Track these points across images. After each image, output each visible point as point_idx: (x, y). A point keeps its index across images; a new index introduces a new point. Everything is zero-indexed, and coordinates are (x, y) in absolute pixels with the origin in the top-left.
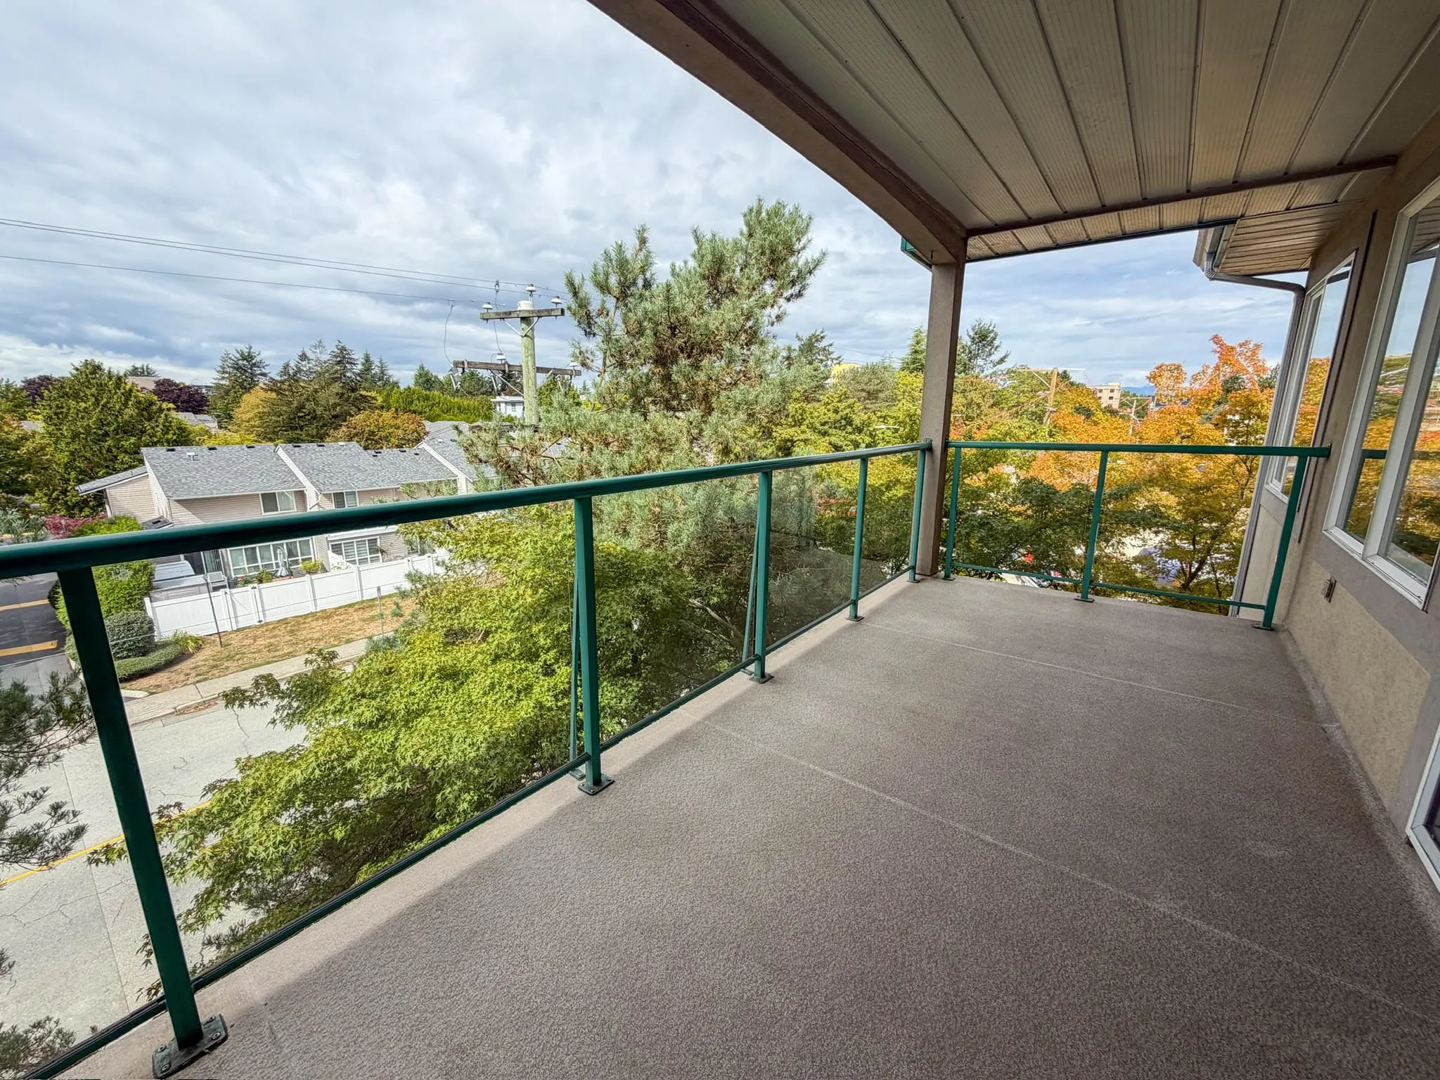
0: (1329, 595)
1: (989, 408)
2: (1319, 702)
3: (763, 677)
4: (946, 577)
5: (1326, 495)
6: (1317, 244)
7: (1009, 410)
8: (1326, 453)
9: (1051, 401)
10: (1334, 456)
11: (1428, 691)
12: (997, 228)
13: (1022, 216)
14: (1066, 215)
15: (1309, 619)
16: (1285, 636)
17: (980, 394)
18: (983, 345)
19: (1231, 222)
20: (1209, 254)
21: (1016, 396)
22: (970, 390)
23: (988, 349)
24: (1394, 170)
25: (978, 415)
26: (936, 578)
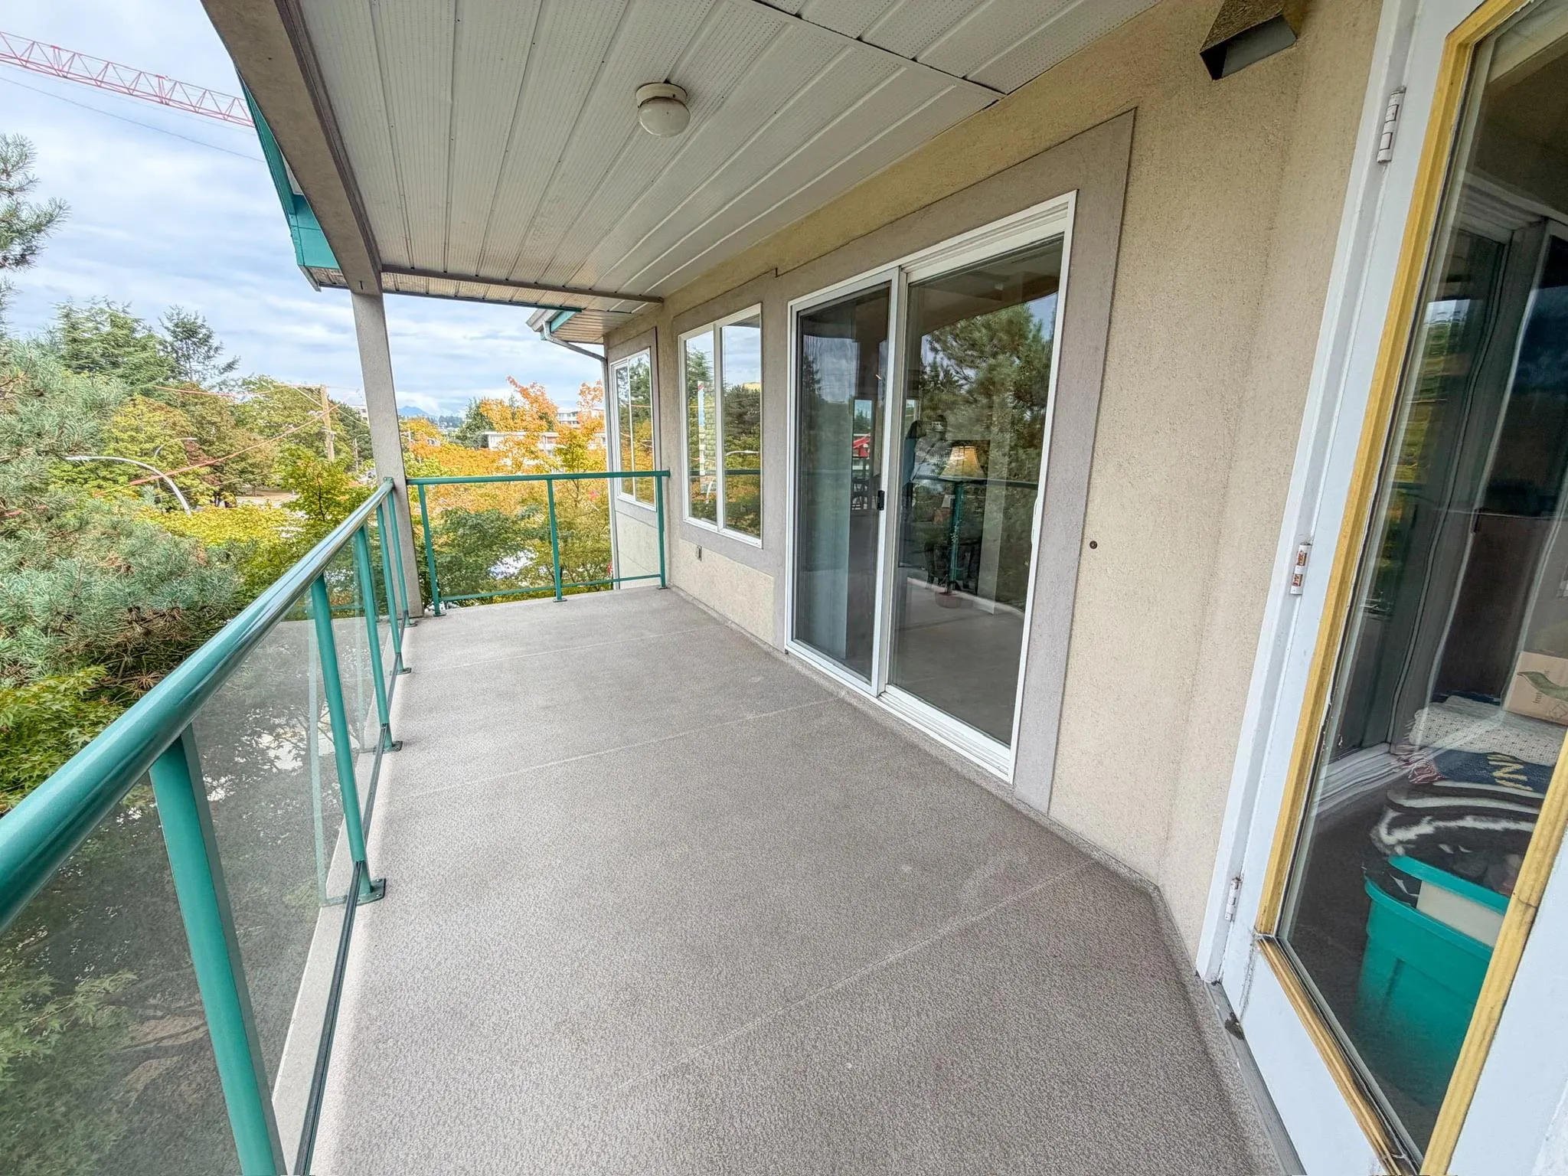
0: (700, 557)
1: (233, 428)
2: (715, 615)
3: (393, 745)
4: (438, 614)
5: (674, 499)
6: (608, 331)
7: (261, 432)
8: (668, 474)
9: (328, 422)
10: (674, 475)
11: (775, 584)
12: (413, 271)
13: (440, 268)
14: (477, 279)
15: (688, 574)
16: (674, 589)
17: (213, 409)
18: (194, 343)
19: (578, 310)
20: (547, 322)
21: (265, 413)
22: (196, 404)
23: (204, 349)
24: (663, 307)
25: (218, 438)
26: (428, 617)
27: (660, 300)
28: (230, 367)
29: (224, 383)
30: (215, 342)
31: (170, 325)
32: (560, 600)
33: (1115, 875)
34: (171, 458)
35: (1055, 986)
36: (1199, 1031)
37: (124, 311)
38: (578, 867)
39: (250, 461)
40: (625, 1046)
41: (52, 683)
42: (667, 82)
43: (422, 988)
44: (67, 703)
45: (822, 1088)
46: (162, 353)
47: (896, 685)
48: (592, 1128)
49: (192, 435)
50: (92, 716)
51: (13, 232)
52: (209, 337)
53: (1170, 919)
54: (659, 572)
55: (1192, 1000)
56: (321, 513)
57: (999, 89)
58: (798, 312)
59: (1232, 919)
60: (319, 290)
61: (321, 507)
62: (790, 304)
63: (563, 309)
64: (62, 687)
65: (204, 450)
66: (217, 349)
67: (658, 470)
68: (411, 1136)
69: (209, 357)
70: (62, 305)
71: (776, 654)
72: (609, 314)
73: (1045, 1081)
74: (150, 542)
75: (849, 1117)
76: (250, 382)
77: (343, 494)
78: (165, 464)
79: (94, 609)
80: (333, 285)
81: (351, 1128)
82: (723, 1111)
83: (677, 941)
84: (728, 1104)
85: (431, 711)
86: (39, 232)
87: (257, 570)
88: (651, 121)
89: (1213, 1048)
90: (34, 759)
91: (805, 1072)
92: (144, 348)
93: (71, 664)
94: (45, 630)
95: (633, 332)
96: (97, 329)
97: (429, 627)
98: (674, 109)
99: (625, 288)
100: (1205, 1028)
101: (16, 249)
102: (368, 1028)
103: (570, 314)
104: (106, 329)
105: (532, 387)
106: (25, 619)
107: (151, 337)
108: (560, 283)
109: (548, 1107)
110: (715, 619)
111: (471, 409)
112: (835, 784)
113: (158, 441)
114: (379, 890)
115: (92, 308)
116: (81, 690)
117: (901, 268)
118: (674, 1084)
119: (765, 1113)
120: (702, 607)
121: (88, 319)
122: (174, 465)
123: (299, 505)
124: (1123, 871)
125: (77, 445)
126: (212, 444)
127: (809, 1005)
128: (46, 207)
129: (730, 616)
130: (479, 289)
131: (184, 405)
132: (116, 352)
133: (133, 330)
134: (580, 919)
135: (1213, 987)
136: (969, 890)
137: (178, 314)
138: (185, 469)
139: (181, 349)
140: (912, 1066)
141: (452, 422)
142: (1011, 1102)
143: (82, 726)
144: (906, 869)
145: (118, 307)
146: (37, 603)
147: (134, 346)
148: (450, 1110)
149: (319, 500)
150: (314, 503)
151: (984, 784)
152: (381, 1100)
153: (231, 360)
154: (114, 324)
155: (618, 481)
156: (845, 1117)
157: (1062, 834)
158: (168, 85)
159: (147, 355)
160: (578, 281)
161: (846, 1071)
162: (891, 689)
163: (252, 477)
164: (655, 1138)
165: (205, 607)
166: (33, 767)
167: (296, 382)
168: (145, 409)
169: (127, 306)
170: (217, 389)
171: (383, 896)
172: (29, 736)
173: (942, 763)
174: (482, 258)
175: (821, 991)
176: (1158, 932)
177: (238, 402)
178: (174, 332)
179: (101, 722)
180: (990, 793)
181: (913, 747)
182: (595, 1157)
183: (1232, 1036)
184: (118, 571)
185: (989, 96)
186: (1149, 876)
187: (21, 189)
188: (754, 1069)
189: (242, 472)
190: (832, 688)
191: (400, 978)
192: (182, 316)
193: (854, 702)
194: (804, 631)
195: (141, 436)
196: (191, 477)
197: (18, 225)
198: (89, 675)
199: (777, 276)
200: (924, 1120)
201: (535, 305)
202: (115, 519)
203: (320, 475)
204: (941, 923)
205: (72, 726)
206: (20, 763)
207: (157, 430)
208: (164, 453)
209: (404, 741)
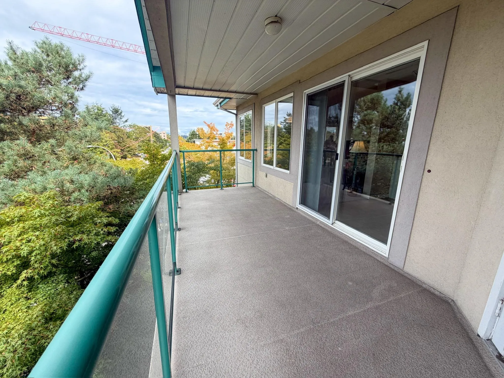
0: (266, 177)
1: (127, 138)
2: (271, 196)
3: (178, 229)
4: (186, 192)
5: (258, 158)
6: (237, 105)
7: (134, 140)
8: (256, 150)
9: (152, 137)
10: (259, 150)
11: (294, 186)
12: (184, 87)
13: (192, 86)
14: (202, 89)
15: (262, 182)
16: (257, 187)
17: (122, 133)
18: (117, 115)
19: (230, 98)
20: (220, 103)
21: (135, 134)
22: (117, 132)
23: (120, 116)
24: (257, 97)
25: (123, 141)
26: (184, 193)
27: (256, 94)
28: (126, 121)
29: (124, 126)
30: (123, 114)
31: (112, 110)
32: (222, 189)
33: (433, 294)
34: (111, 147)
35: (415, 331)
36: (481, 358)
37: (101, 106)
38: (238, 271)
39: (131, 148)
40: (260, 330)
41: (90, 205)
42: (276, 16)
43: (195, 303)
44: (94, 211)
45: (331, 355)
46: (109, 118)
47: (339, 221)
48: (253, 356)
49: (116, 141)
50: (100, 215)
51: (80, 81)
52: (121, 113)
53: (461, 313)
54: (252, 182)
55: (476, 345)
56: (153, 161)
57: (396, 7)
58: (307, 94)
59: (499, 316)
60: (157, 95)
61: (153, 160)
62: (304, 92)
63: (226, 98)
64: (93, 206)
65: (119, 145)
66: (123, 116)
67: (253, 149)
68: (197, 348)
69: (121, 118)
70: (86, 105)
71: (294, 209)
72: (240, 99)
73: (417, 366)
74: (111, 168)
75: (342, 367)
76: (131, 126)
77: (160, 155)
78: (109, 149)
79: (98, 185)
80: (162, 93)
81: (179, 343)
82: (296, 357)
83: (273, 298)
84: (298, 355)
85: (188, 220)
86: (86, 81)
87: (138, 177)
88: (268, 30)
89: (489, 365)
90: (87, 226)
91: (324, 348)
92: (105, 116)
93: (93, 201)
94: (87, 191)
95: (247, 105)
96: (94, 111)
97: (184, 195)
98: (277, 25)
99: (246, 91)
100: (484, 356)
101: (81, 86)
102: (180, 313)
103: (227, 100)
104: (96, 111)
105: (211, 124)
106: (82, 187)
107: (107, 113)
108: (226, 89)
109: (238, 346)
110: (271, 197)
111: (190, 133)
112: (320, 252)
113: (108, 142)
114: (179, 272)
115: (93, 105)
116: (97, 207)
117: (349, 76)
118: (278, 345)
119: (312, 361)
120: (266, 193)
121: (92, 108)
122: (111, 149)
123: (148, 159)
124: (437, 293)
125: (95, 140)
126: (121, 143)
127: (322, 326)
128: (88, 74)
129: (277, 196)
130: (202, 92)
131: (114, 132)
132: (98, 117)
133: (102, 111)
134: (240, 287)
135: (487, 341)
136: (376, 293)
137: (114, 106)
138: (114, 150)
139: (114, 116)
140: (363, 353)
141: (185, 137)
142: (405, 372)
143: (98, 218)
144: (350, 283)
145: (99, 105)
146: (86, 183)
147: (103, 116)
148: (207, 342)
149: (153, 157)
150: (152, 158)
151: (375, 257)
152: (187, 336)
153: (126, 119)
154: (98, 110)
155: (239, 152)
156: (341, 367)
157: (410, 277)
158: (114, 42)
159: (106, 118)
160: (233, 88)
161: (339, 350)
162: (337, 222)
163: (131, 152)
164: (274, 363)
165: (125, 187)
166: (87, 228)
167: (143, 125)
168: (105, 133)
169: (101, 104)
170: (123, 128)
171: (180, 274)
172: (85, 219)
173: (358, 249)
174: (205, 83)
175: (326, 321)
176: (455, 317)
177: (128, 131)
178: (113, 111)
179: (102, 217)
180: (378, 260)
181: (346, 242)
182: (255, 365)
183: (500, 361)
184: (103, 175)
185: (392, 10)
186: (450, 296)
187: (83, 69)
188: (305, 344)
189: (128, 151)
190: (314, 221)
191: (188, 299)
192: (115, 107)
193: (322, 226)
194: (304, 202)
195: (103, 141)
196: (115, 152)
197: (82, 79)
198: (99, 204)
199: (300, 83)
200: (372, 373)
201: (218, 97)
202: (102, 161)
203: (154, 150)
204: (366, 304)
205: (95, 218)
206: (84, 226)
207: (108, 139)
208: (109, 145)
209: (181, 228)
